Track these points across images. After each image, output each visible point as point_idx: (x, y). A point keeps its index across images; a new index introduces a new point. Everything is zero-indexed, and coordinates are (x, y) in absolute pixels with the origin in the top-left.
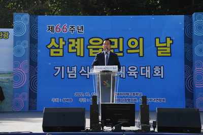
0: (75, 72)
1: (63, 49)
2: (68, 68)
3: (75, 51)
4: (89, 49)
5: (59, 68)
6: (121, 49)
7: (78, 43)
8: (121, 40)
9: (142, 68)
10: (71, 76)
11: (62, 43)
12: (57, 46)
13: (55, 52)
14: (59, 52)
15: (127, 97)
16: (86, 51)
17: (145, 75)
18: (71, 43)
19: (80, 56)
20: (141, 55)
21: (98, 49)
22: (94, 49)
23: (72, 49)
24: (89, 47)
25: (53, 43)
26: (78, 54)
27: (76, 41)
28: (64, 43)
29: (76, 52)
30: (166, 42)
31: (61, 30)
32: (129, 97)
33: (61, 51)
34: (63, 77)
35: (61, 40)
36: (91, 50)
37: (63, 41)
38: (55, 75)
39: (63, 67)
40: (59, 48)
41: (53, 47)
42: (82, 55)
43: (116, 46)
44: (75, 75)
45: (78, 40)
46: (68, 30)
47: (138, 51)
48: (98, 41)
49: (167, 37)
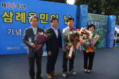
0: (21, 32)
1: (12, 18)
2: (16, 30)
3: (20, 19)
5: (10, 30)
6: (47, 20)
7: (22, 15)
8: (47, 15)
10: (18, 34)
11: (11, 15)
12: (8, 16)
13: (7, 20)
14: (10, 20)
16: (27, 20)
18: (17, 15)
19: (23, 23)
23: (18, 18)
24: (28, 18)
25: (6, 14)
26: (22, 22)
27: (21, 14)
28: (13, 15)
29: (21, 21)
31: (11, 6)
33: (11, 19)
34: (13, 35)
35: (11, 12)
37: (12, 13)
38: (8, 34)
39: (13, 29)
40: (9, 17)
41: (6, 17)
42: (24, 22)
43: (44, 18)
44: (21, 34)
45: (22, 13)
46: (15, 7)
48: (34, 15)
49: (69, 15)
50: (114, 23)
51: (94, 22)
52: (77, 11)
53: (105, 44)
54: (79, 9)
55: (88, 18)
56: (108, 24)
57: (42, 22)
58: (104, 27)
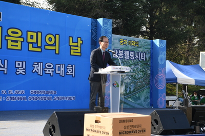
4: (7, 40)
6: (39, 45)
8: (39, 34)
9: (57, 66)
15: (43, 95)
16: (4, 42)
17: (60, 73)
20: (57, 52)
21: (17, 42)
22: (13, 41)
24: (7, 38)
30: (77, 42)
32: (46, 95)
36: (9, 42)
43: (34, 41)
47: (54, 48)
48: (17, 33)
49: (78, 37)
50: (163, 55)
51: (124, 53)
52: (92, 30)
53: (149, 100)
54: (96, 26)
55: (113, 45)
56: (151, 58)
57: (31, 48)
58: (144, 63)
